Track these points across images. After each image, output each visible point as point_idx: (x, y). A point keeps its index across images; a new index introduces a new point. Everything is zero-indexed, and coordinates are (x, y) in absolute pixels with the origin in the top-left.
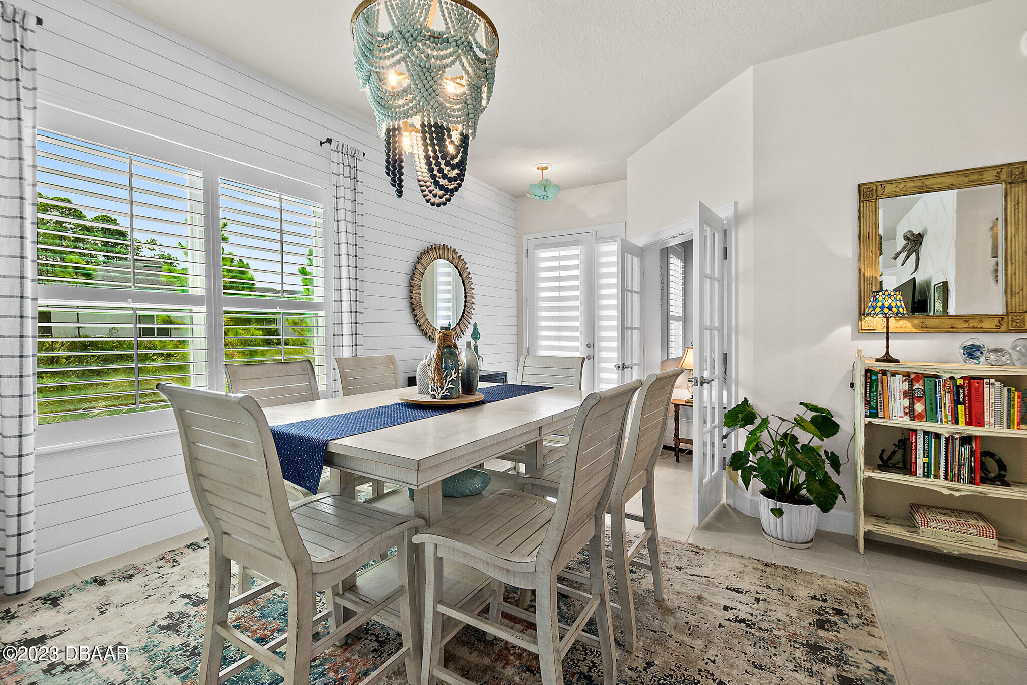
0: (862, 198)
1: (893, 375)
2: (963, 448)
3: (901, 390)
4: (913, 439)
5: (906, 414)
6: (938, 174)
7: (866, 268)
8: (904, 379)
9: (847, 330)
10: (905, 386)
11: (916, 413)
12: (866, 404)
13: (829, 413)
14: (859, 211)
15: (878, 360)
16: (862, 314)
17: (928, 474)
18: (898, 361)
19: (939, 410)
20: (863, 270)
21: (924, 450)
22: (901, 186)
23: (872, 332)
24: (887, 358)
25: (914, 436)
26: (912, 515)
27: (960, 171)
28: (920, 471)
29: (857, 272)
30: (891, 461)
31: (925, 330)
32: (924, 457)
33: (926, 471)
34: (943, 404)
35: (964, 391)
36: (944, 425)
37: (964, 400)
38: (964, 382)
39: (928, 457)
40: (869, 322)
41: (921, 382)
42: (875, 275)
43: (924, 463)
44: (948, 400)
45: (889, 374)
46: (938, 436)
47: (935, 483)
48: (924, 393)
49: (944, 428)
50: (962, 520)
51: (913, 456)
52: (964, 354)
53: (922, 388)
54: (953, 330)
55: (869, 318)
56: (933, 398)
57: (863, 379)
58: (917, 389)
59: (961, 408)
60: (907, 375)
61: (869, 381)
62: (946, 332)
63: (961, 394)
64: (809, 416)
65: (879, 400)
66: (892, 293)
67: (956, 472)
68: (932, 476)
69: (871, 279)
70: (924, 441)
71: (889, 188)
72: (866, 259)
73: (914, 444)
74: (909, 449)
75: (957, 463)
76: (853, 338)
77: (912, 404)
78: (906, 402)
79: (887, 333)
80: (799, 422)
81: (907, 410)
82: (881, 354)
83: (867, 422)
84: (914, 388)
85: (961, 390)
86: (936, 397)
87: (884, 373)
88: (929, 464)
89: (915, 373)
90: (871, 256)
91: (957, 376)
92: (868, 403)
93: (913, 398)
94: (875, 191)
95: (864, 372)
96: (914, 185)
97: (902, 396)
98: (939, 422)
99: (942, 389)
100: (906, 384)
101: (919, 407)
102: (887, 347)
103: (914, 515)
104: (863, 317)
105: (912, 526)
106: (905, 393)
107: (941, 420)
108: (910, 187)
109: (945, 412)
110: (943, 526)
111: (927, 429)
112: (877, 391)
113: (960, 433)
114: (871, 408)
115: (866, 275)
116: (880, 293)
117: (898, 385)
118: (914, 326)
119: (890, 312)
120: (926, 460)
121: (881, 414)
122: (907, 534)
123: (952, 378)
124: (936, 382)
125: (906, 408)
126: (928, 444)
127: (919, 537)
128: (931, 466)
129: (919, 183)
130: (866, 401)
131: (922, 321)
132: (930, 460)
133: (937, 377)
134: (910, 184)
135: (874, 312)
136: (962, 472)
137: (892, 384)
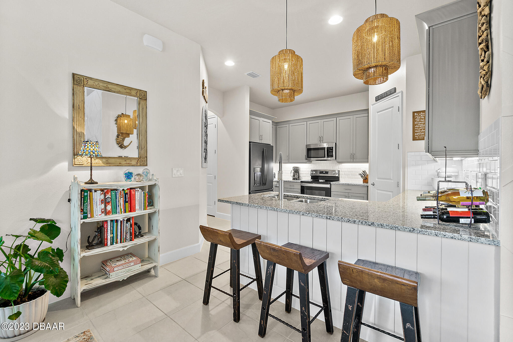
0: (75, 82)
1: (95, 191)
2: (127, 224)
3: (100, 200)
4: (106, 226)
5: (102, 212)
6: (114, 83)
7: (77, 126)
8: (102, 193)
9: (65, 164)
10: (102, 197)
11: (107, 211)
12: (81, 212)
13: (53, 221)
14: (73, 90)
15: (86, 183)
16: (75, 154)
17: (113, 243)
18: (97, 183)
19: (118, 207)
20: (75, 127)
21: (111, 230)
22: (97, 83)
23: (81, 166)
24: (92, 182)
25: (106, 224)
26: (103, 268)
27: (123, 86)
28: (109, 243)
29: (71, 128)
30: (94, 242)
31: (108, 165)
32: (111, 234)
33: (112, 241)
34: (119, 204)
35: (128, 196)
36: (120, 215)
37: (128, 200)
38: (128, 191)
39: (113, 233)
40: (79, 160)
41: (110, 194)
42: (83, 131)
43: (111, 237)
44: (122, 201)
45: (93, 191)
46: (117, 221)
47: (116, 247)
48: (111, 199)
49: (120, 216)
50: (126, 260)
51: (106, 235)
52: (125, 177)
53: (110, 197)
54: (120, 165)
55: (79, 158)
56: (115, 202)
57: (79, 196)
58: (108, 197)
59: (127, 204)
60: (102, 190)
61: (83, 196)
62: (118, 166)
63: (127, 197)
64: (38, 227)
65: (88, 207)
66: (95, 143)
67: (125, 237)
68: (115, 243)
69: (81, 134)
70: (111, 225)
71: (90, 82)
72: (77, 121)
73: (106, 228)
74: (104, 232)
75: (125, 233)
76: (69, 170)
77: (106, 206)
78: (103, 206)
79: (91, 167)
80: (32, 235)
81: (103, 210)
82: (88, 179)
83: (82, 223)
84: (106, 198)
85: (127, 195)
86: (116, 201)
87: (90, 190)
88: (113, 237)
89: (106, 189)
90: (81, 119)
91: (125, 189)
92: (82, 210)
93: (106, 203)
94: (82, 81)
95: (80, 192)
96: (103, 85)
97: (100, 203)
98: (118, 214)
99: (119, 196)
100: (103, 195)
101: (109, 208)
102: (91, 175)
103: (105, 268)
104: (76, 157)
105: (105, 274)
106: (102, 201)
107: (119, 212)
108: (101, 86)
109: (121, 208)
110: (120, 268)
111: (113, 219)
112: (87, 202)
113: (127, 217)
114: (84, 213)
115: (77, 131)
116: (88, 143)
117: (98, 197)
118: (103, 163)
119: (94, 154)
120: (112, 235)
121: (89, 216)
122: (104, 281)
123: (123, 190)
124: (116, 192)
125: (103, 209)
126: (113, 226)
127: (110, 280)
128: (114, 238)
129: (105, 85)
130: (81, 209)
131: (107, 160)
132: (114, 235)
133: (116, 190)
134: (101, 84)
135: (84, 154)
136: (127, 236)
137: (95, 197)
